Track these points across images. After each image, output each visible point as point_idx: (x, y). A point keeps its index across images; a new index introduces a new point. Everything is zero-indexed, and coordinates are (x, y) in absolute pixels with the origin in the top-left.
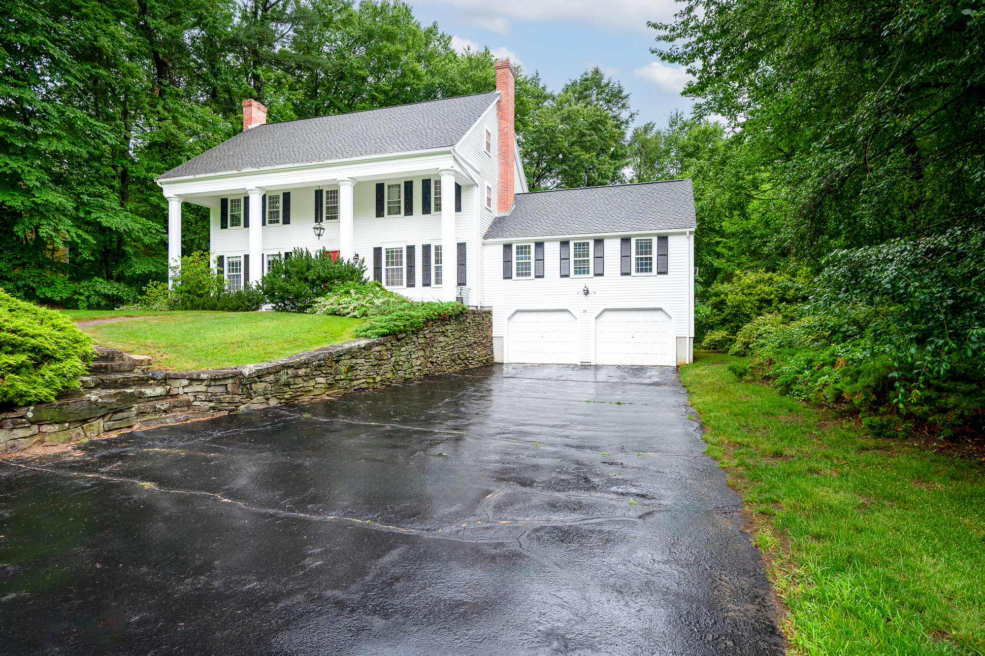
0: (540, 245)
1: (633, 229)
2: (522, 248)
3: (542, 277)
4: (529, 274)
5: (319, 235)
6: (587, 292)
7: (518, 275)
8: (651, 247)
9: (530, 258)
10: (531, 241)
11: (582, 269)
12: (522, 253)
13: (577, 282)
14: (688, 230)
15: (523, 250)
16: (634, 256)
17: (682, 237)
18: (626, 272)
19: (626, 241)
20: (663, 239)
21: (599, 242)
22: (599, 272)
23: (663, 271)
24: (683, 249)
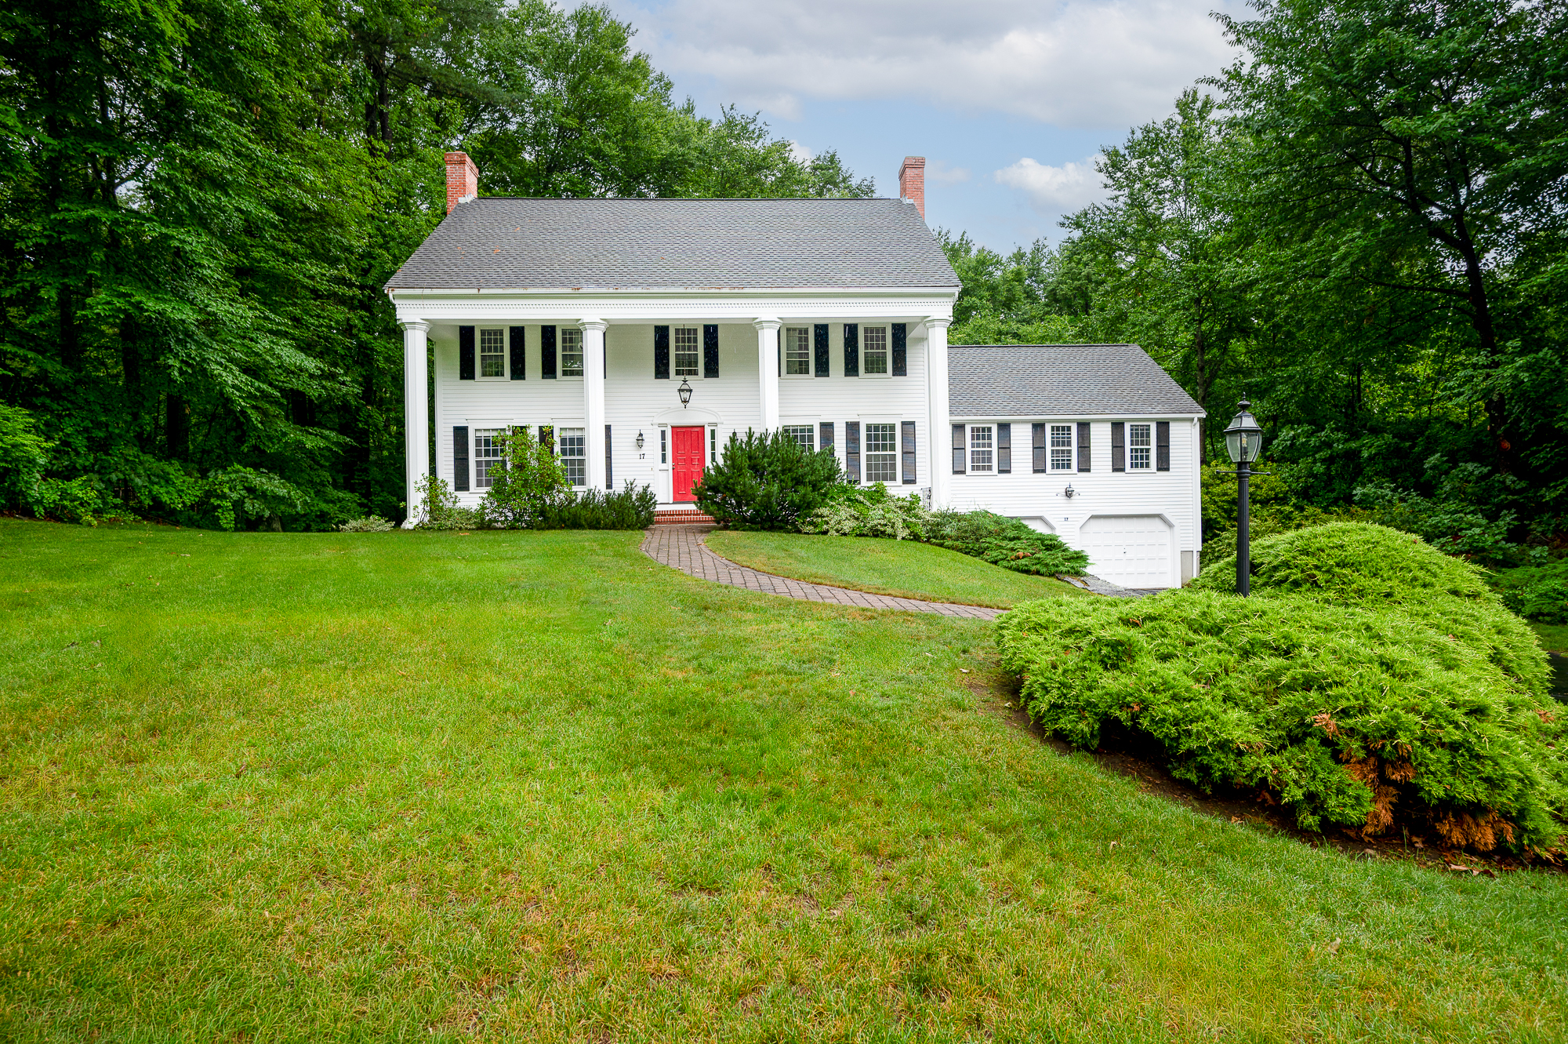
0: (1004, 427)
1: (1127, 411)
2: (978, 429)
3: (1009, 472)
4: (990, 468)
5: (685, 401)
6: (1069, 494)
7: (973, 468)
8: (1148, 435)
9: (990, 445)
10: (992, 422)
11: (1062, 464)
12: (978, 439)
13: (1055, 480)
14: (1196, 416)
15: (981, 433)
16: (1128, 447)
17: (1188, 424)
18: (1118, 467)
19: (1117, 426)
20: (1163, 426)
21: (1084, 426)
22: (1084, 467)
23: (1164, 465)
24: (1186, 439)
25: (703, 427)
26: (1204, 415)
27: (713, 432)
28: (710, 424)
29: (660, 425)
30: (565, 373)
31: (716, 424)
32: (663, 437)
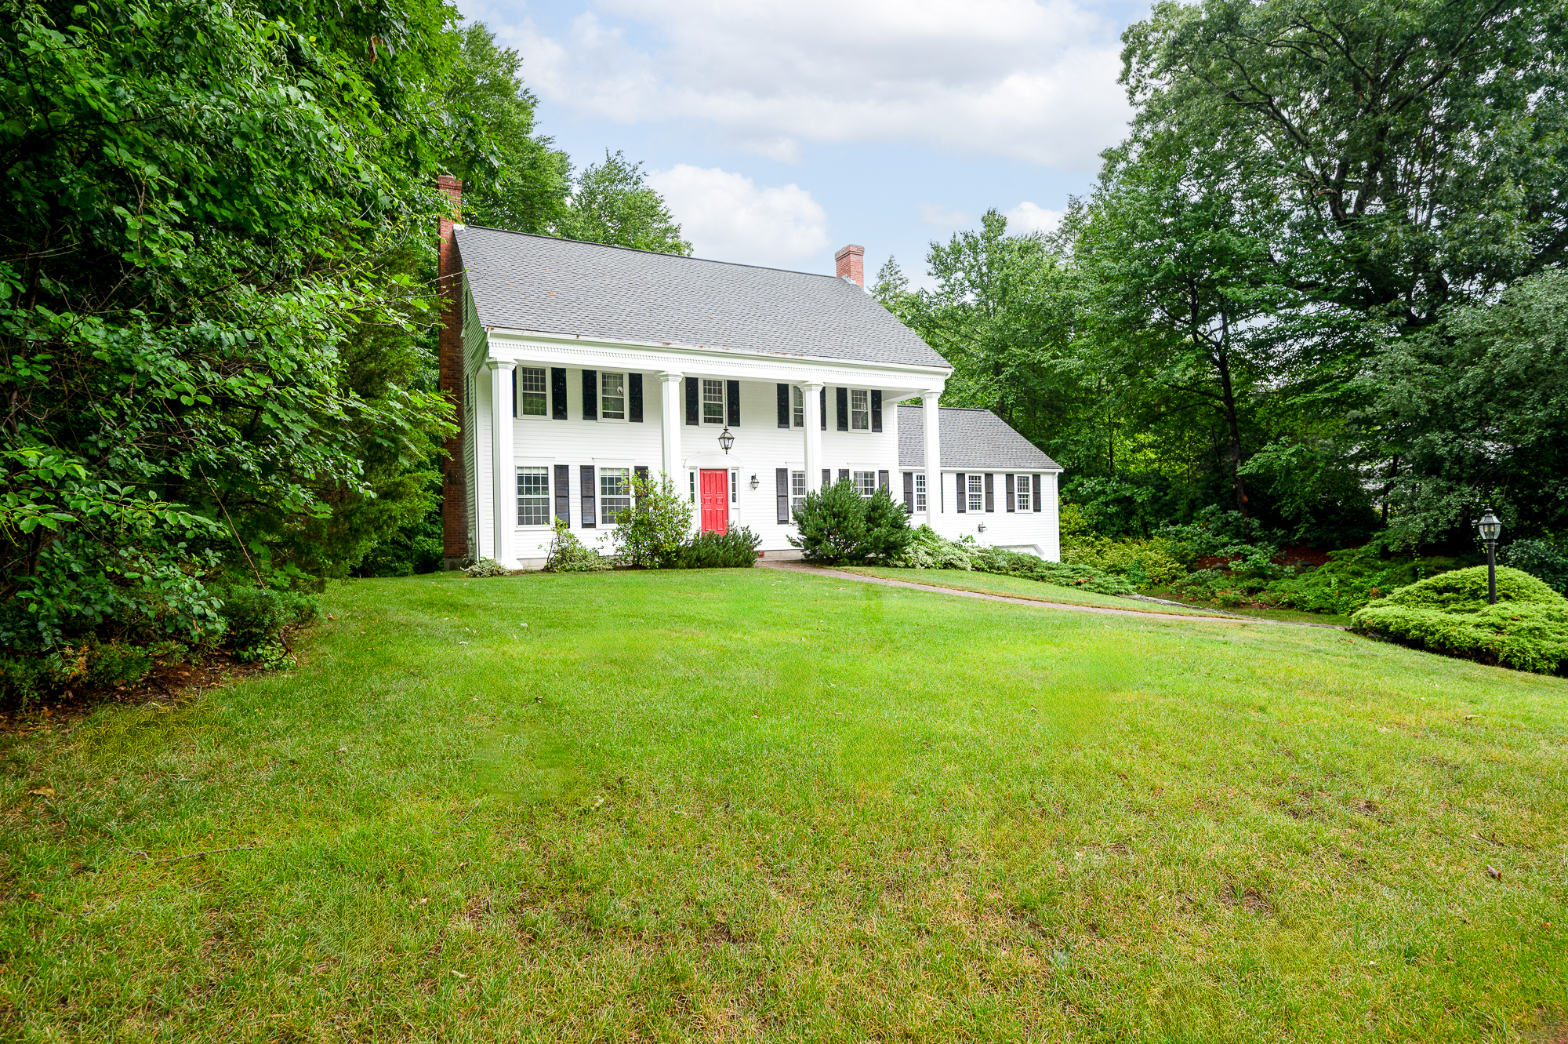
1: (1015, 468)
5: (724, 448)
8: (1028, 485)
11: (976, 506)
14: (1057, 471)
16: (1016, 493)
17: (1051, 477)
18: (1011, 510)
19: (1010, 477)
20: (1036, 477)
21: (989, 476)
22: (990, 509)
23: (1037, 509)
24: (1049, 487)
25: (726, 470)
26: (1062, 471)
27: (734, 474)
28: (733, 468)
29: (691, 468)
30: (605, 415)
31: (737, 468)
32: (692, 479)
